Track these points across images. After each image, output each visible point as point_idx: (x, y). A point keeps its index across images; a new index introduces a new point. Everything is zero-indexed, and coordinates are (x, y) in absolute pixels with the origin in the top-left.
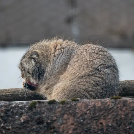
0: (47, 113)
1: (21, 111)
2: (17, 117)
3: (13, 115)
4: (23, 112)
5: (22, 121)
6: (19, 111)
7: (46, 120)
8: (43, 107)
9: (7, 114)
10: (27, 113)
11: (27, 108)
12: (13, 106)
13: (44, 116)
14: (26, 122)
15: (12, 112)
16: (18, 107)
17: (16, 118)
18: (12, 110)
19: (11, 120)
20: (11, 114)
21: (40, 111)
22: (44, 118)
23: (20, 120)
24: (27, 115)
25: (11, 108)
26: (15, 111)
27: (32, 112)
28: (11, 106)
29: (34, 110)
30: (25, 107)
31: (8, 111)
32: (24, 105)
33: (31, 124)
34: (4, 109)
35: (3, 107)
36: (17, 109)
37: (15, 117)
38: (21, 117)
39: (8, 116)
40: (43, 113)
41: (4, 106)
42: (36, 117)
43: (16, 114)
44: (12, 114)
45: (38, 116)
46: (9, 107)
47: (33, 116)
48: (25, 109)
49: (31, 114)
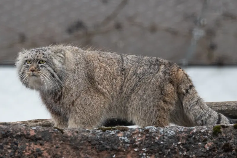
0: (234, 138)
1: (204, 137)
2: (200, 143)
3: (195, 142)
4: (206, 138)
5: (208, 148)
6: (201, 137)
7: (234, 147)
8: (228, 132)
9: (188, 140)
10: (212, 139)
11: (210, 134)
12: (195, 131)
13: (232, 142)
14: (212, 149)
15: (194, 138)
16: (200, 132)
17: (199, 146)
18: (194, 136)
19: (194, 148)
20: (193, 141)
21: (226, 137)
22: (232, 145)
23: (204, 148)
24: (212, 142)
25: (193, 134)
26: (197, 138)
27: (217, 138)
28: (192, 131)
29: (219, 136)
30: (208, 133)
31: (190, 137)
32: (206, 130)
33: (218, 152)
34: (185, 135)
35: (183, 133)
36: (200, 135)
37: (198, 144)
38: (206, 144)
39: (190, 143)
40: (230, 139)
41: (184, 131)
42: (222, 144)
43: (199, 141)
44: (194, 141)
45: (225, 142)
46: (189, 133)
47: (219, 143)
48: (209, 134)
49: (216, 140)
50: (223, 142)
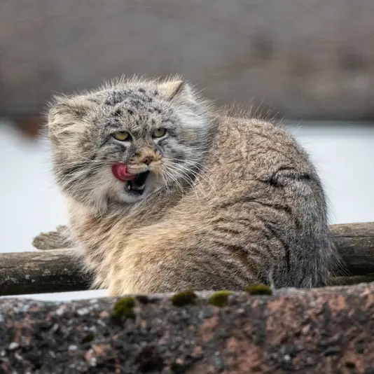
0: (171, 334)
1: (86, 328)
2: (73, 347)
3: (60, 343)
4: (92, 332)
5: (93, 361)
6: (79, 328)
7: (168, 358)
8: (156, 316)
9: (40, 338)
10: (106, 335)
11: (104, 320)
12: (60, 312)
13: (163, 345)
14: (106, 364)
15: (58, 332)
16: (76, 315)
17: (71, 354)
18: (56, 327)
19: (55, 359)
20: (54, 341)
21: (149, 329)
22: (164, 352)
23: (84, 360)
24: (105, 343)
25: (55, 320)
26: (66, 331)
27: (122, 334)
28: (52, 313)
29: (130, 326)
30: (98, 317)
31: (45, 328)
32: (94, 310)
33: (122, 371)
34: (32, 325)
35: (27, 319)
36: (74, 323)
37: (67, 350)
38: (89, 348)
39: (45, 347)
40: (159, 335)
41: (28, 313)
42: (135, 349)
43: (70, 340)
44: (57, 341)
45: (144, 344)
46: (45, 318)
47: (126, 347)
48: (99, 321)
49: (119, 338)
50: (138, 343)
